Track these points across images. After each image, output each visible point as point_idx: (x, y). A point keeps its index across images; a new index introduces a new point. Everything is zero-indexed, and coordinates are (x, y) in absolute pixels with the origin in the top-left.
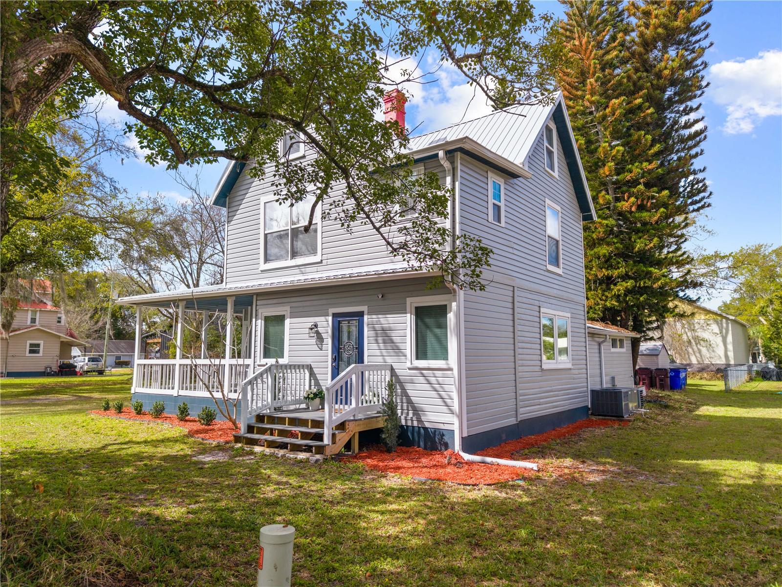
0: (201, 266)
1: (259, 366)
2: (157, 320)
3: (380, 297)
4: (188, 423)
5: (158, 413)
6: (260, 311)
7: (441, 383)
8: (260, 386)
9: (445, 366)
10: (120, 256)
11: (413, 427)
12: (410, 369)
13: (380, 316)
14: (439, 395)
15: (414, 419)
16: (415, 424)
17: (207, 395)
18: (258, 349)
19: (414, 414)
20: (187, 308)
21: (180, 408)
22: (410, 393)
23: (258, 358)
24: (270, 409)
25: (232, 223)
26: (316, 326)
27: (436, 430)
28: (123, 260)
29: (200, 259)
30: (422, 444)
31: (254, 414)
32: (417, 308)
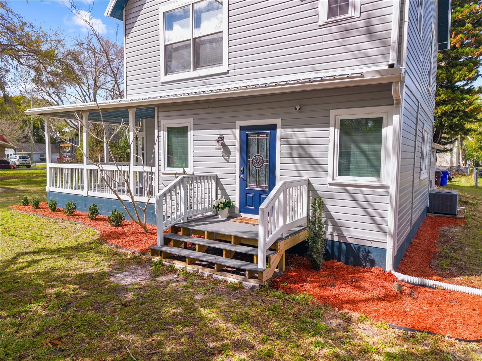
0: (96, 91)
1: (163, 173)
2: (67, 130)
3: (298, 108)
4: (99, 222)
5: (71, 212)
6: (162, 122)
7: (370, 200)
8: (174, 197)
9: (377, 184)
10: (33, 81)
11: (333, 242)
12: (330, 184)
13: (296, 130)
14: (367, 212)
15: (335, 233)
16: (336, 239)
17: (113, 196)
18: (162, 158)
19: (334, 229)
20: (90, 119)
21: (90, 209)
22: (330, 208)
23: (162, 167)
24: (183, 219)
25: (130, 35)
26: (222, 138)
27: (359, 247)
28: (36, 84)
29: (95, 85)
30: (343, 258)
31: (169, 225)
32: (342, 121)
